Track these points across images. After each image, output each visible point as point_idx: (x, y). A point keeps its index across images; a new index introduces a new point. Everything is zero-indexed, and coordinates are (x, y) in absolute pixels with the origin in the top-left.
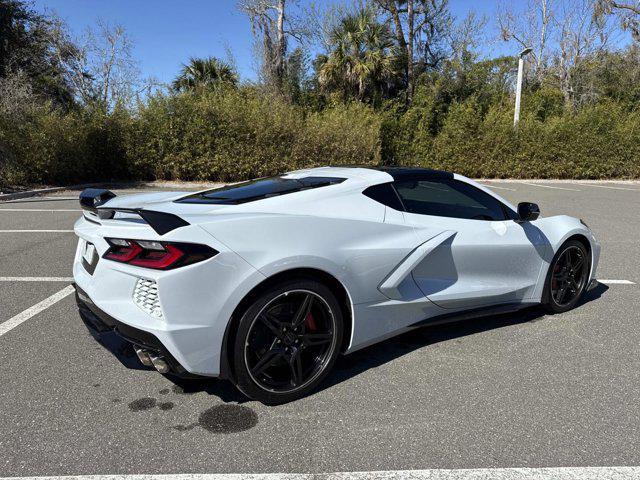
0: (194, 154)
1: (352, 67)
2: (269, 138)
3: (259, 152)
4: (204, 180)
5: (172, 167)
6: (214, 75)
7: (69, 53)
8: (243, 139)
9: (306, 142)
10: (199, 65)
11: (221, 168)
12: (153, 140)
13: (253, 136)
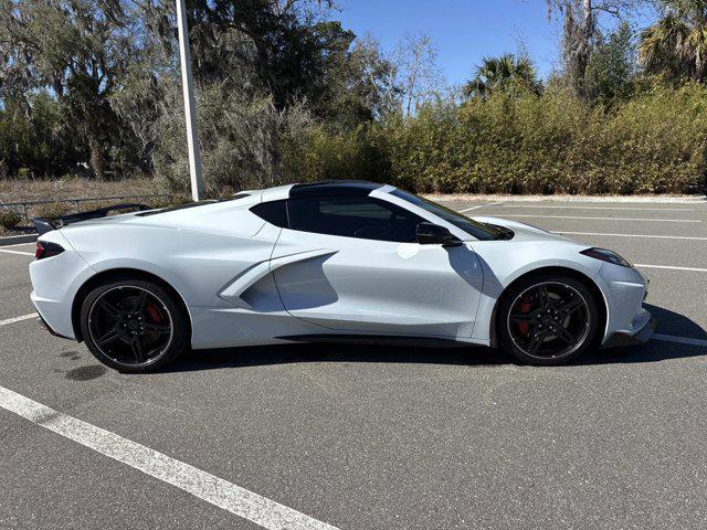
0: (455, 164)
1: (684, 37)
2: (538, 142)
3: (525, 158)
4: (464, 191)
5: (431, 180)
6: (506, 73)
7: (383, 71)
8: (507, 145)
9: (585, 142)
10: (491, 66)
11: (481, 178)
12: (415, 153)
13: (519, 140)
